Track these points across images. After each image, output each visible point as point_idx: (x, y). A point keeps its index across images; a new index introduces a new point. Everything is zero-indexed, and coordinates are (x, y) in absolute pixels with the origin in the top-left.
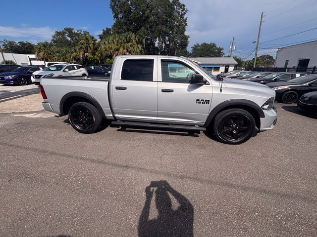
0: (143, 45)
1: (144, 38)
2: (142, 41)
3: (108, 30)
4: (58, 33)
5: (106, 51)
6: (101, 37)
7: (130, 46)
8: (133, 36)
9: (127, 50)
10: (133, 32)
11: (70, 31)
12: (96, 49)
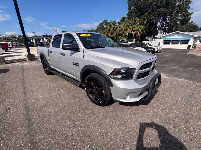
0: (144, 26)
1: (145, 20)
2: (144, 22)
3: (124, 18)
4: (100, 24)
5: (119, 31)
6: (119, 23)
7: (135, 27)
8: (138, 20)
9: (132, 30)
10: (138, 17)
11: (106, 21)
12: (114, 31)
